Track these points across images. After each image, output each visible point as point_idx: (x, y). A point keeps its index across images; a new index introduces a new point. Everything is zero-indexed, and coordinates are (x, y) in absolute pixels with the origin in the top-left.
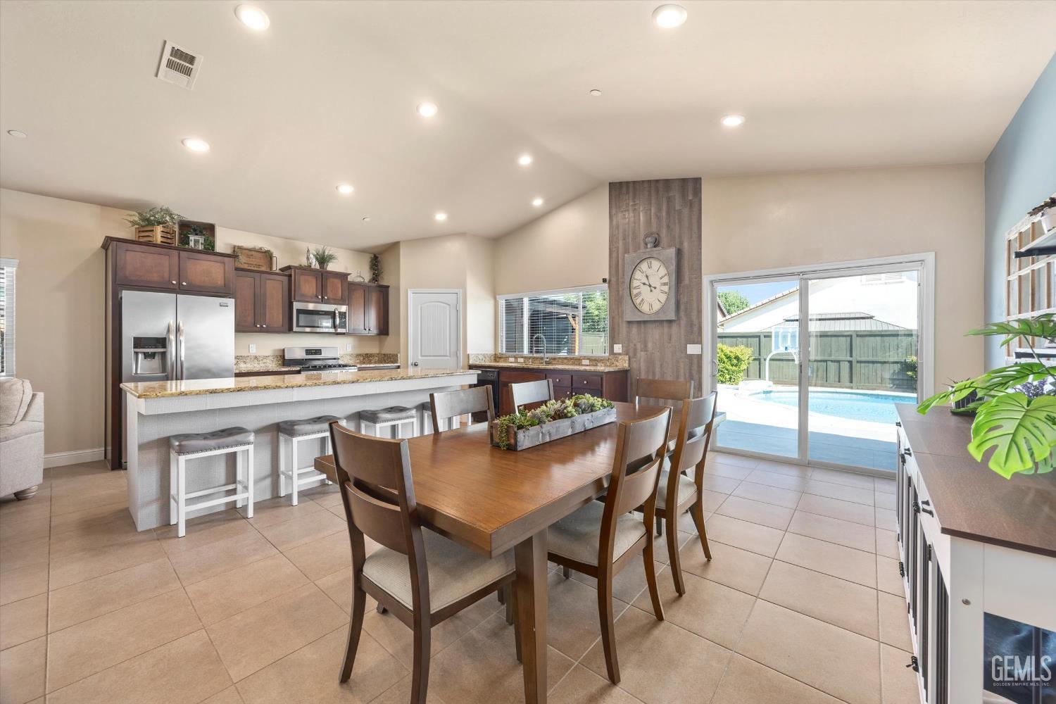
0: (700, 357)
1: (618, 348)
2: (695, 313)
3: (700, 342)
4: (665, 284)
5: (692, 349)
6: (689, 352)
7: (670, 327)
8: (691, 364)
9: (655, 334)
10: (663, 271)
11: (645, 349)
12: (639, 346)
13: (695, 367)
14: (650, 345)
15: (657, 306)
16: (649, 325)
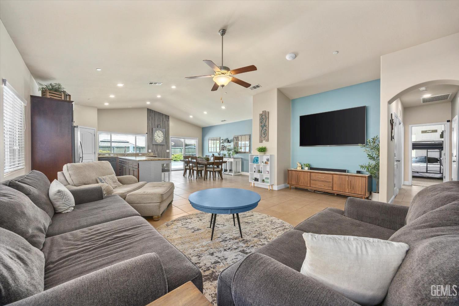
0: (169, 152)
1: (150, 151)
2: (168, 144)
3: (169, 149)
4: (162, 137)
5: (168, 151)
6: (167, 151)
7: (163, 146)
8: (167, 154)
9: (159, 148)
10: (162, 134)
11: (157, 151)
12: (155, 150)
13: (168, 155)
14: (158, 150)
15: (160, 141)
16: (158, 145)
